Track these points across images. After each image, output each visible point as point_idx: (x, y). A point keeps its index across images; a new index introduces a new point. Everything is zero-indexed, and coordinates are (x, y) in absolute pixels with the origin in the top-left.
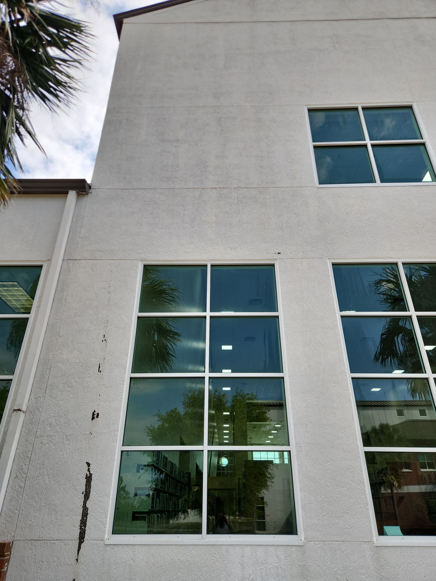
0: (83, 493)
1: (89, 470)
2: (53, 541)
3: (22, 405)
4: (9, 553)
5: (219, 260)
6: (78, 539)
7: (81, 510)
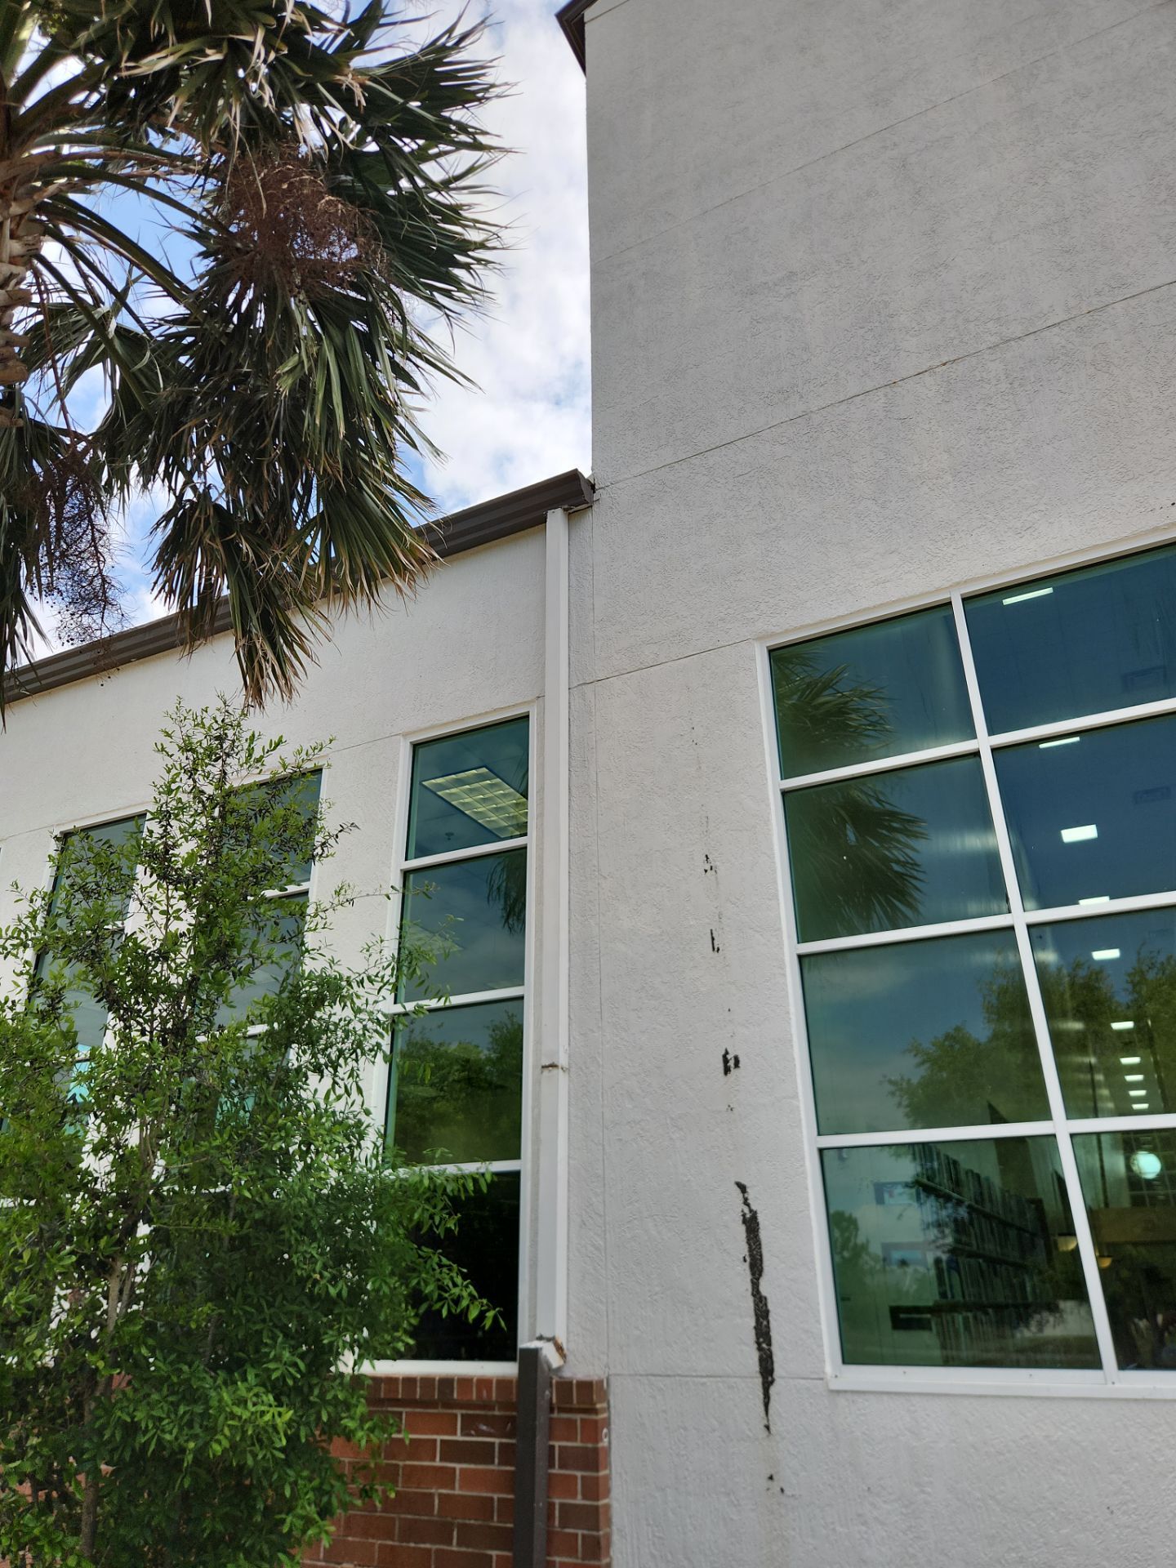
0: (745, 1260)
1: (746, 1202)
2: (699, 1379)
3: (558, 1053)
4: (605, 1405)
5: (986, 577)
6: (759, 1375)
7: (749, 1303)
